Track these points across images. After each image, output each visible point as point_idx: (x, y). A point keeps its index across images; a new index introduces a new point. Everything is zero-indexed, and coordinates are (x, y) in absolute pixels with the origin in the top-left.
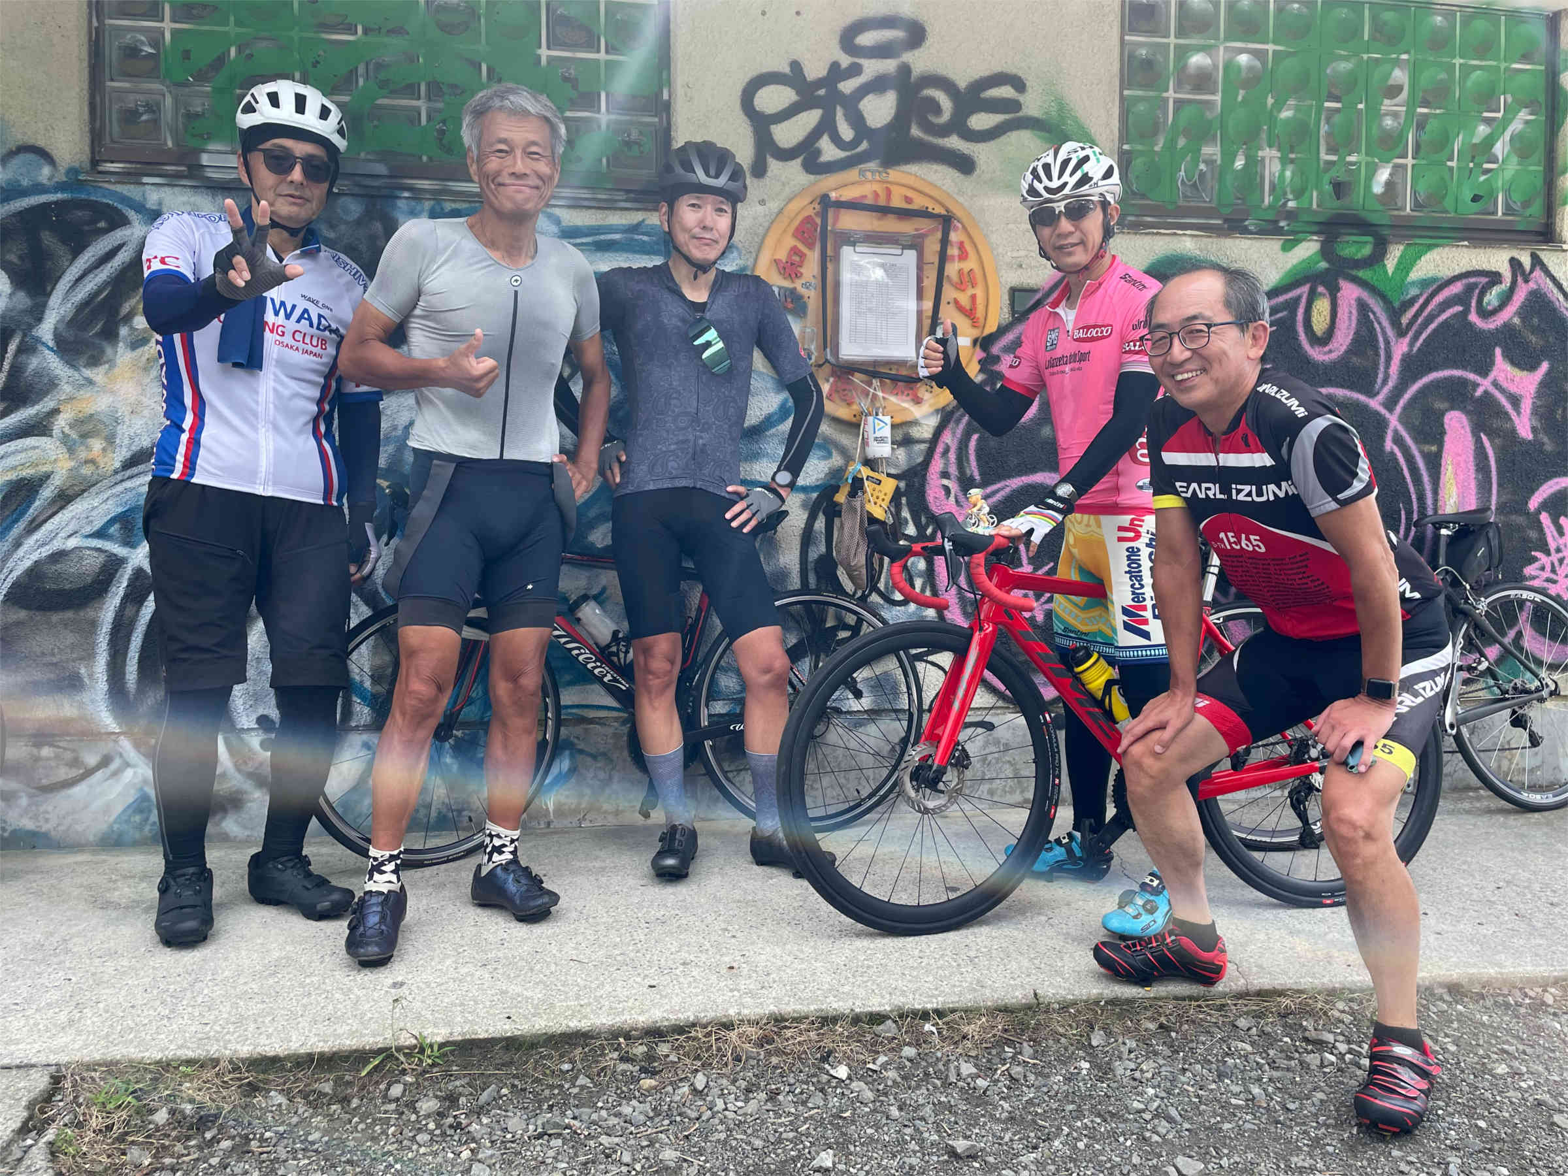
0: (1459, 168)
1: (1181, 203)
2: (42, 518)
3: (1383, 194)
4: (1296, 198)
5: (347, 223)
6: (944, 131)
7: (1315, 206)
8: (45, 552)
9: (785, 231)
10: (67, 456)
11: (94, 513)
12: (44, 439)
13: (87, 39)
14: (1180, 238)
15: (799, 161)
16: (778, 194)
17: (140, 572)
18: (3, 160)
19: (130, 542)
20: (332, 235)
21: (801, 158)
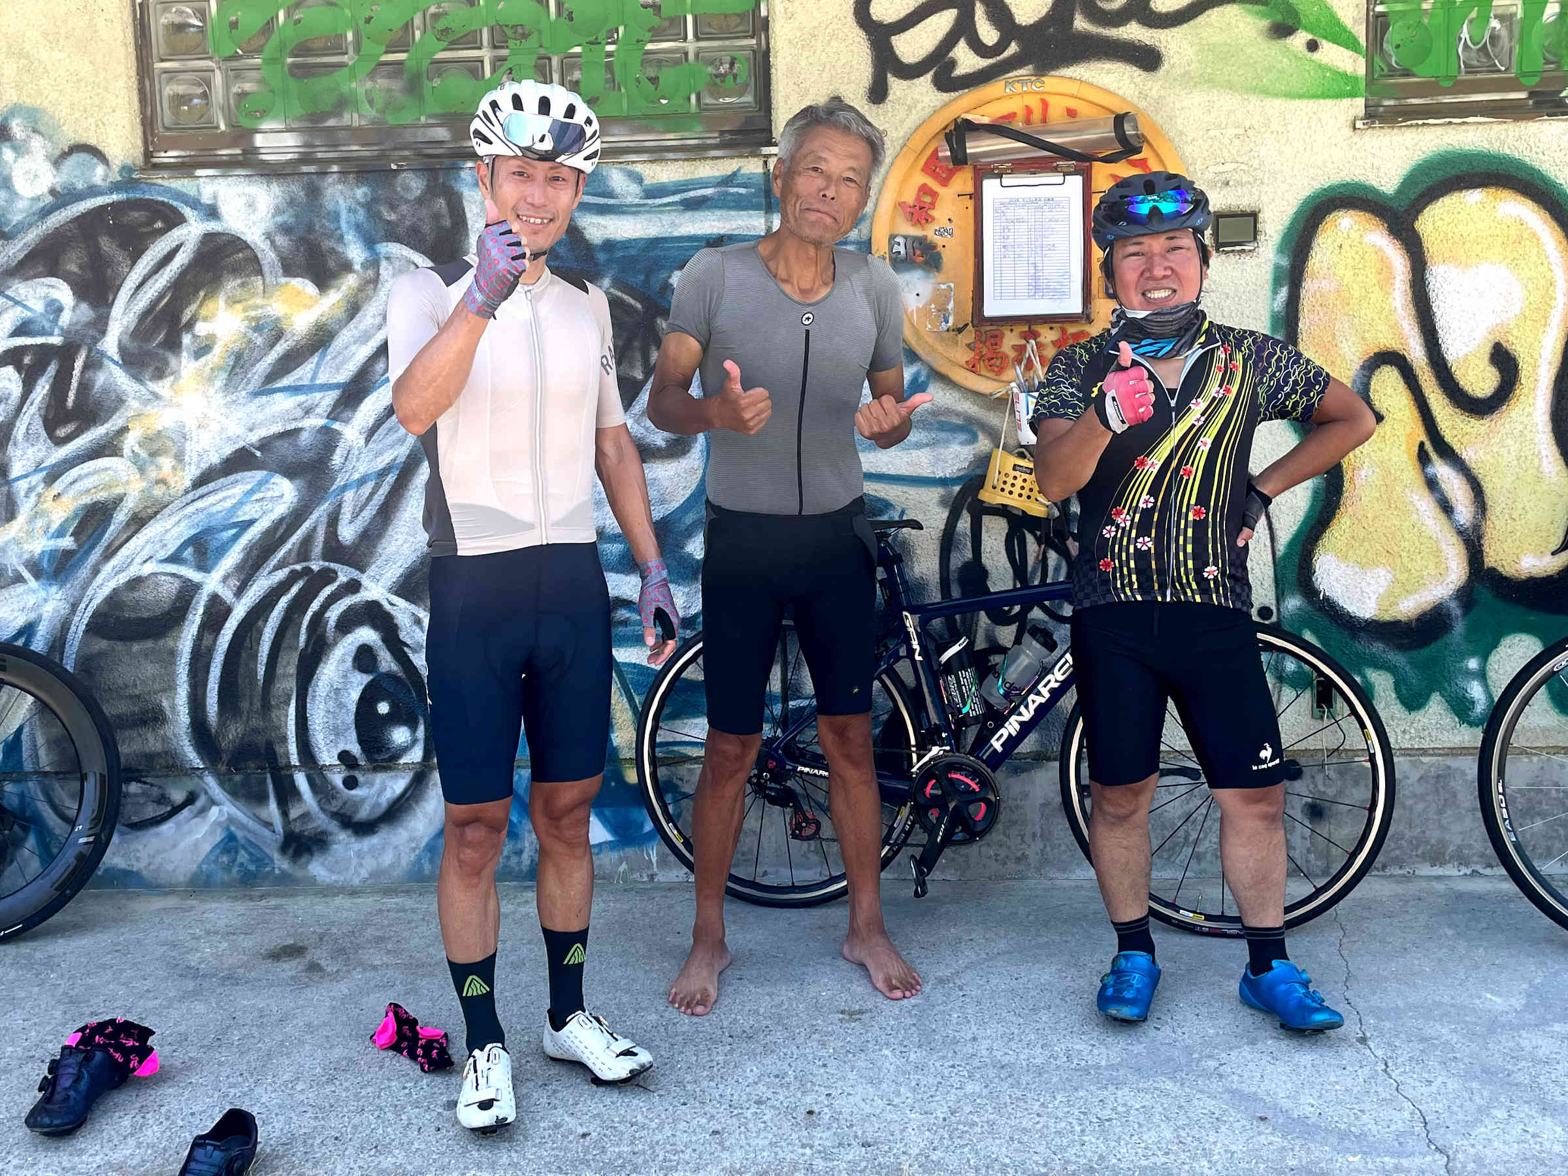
1: (1463, 75)
2: (117, 543)
5: (407, 201)
6: (1119, 18)
8: (123, 579)
9: (911, 167)
10: (138, 476)
11: (168, 536)
12: (115, 459)
13: (130, 20)
14: (1458, 128)
15: (929, 76)
16: (902, 122)
17: (215, 599)
18: (58, 161)
19: (204, 566)
20: (392, 217)
21: (932, 73)
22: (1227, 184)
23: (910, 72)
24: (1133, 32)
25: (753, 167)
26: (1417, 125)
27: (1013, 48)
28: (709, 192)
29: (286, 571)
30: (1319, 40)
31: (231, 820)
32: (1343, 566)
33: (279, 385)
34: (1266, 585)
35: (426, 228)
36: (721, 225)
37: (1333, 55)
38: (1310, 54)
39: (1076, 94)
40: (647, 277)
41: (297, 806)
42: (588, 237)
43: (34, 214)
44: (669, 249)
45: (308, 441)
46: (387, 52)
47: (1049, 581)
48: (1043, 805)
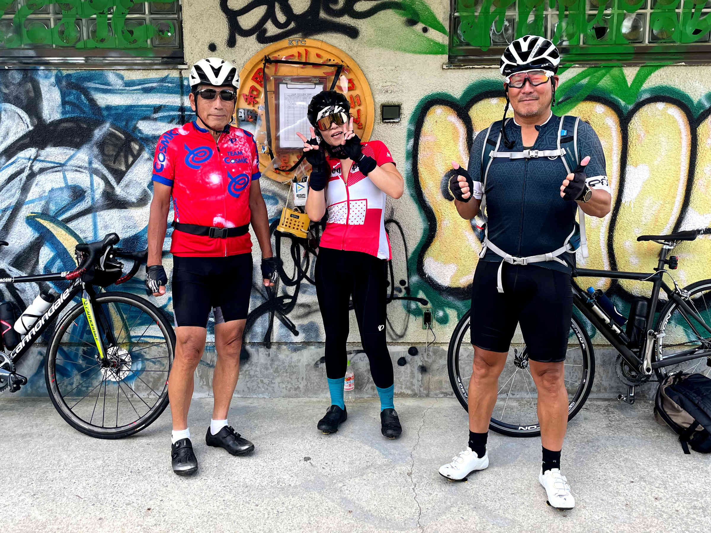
0: (684, 13)
1: (492, 47)
3: (629, 33)
4: (569, 40)
5: (13, 84)
6: (340, 13)
7: (581, 43)
9: (247, 77)
14: (487, 70)
15: (254, 36)
16: (243, 56)
20: (6, 91)
21: (256, 34)
22: (387, 92)
23: (246, 33)
24: (346, 20)
25: (174, 74)
26: (470, 68)
27: (292, 25)
28: (154, 85)
30: (428, 28)
32: (436, 263)
34: (403, 271)
35: (23, 97)
36: (161, 100)
37: (434, 35)
38: (423, 34)
39: (319, 47)
40: (127, 123)
42: (98, 104)
44: (137, 110)
46: (4, 14)
47: (310, 266)
48: (307, 365)
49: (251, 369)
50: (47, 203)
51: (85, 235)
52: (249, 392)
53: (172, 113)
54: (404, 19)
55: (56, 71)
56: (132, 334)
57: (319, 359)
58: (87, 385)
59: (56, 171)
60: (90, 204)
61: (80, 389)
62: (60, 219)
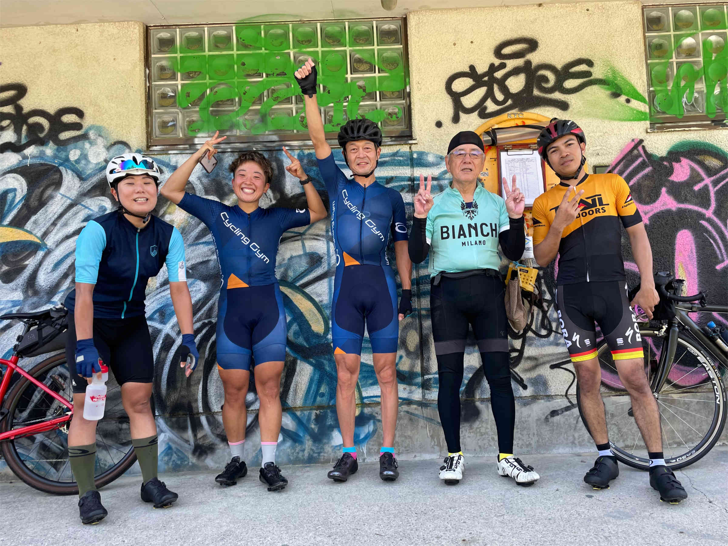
1: (686, 115)
6: (551, 90)
13: (144, 91)
14: (687, 132)
15: (476, 113)
17: (168, 336)
18: (108, 148)
19: (163, 322)
21: (477, 111)
22: (598, 154)
23: (469, 111)
24: (557, 96)
25: (405, 149)
26: (672, 131)
27: (510, 102)
28: (387, 159)
29: (201, 323)
30: (631, 99)
31: (170, 439)
33: (201, 241)
36: (393, 172)
37: (636, 104)
38: (627, 104)
39: (536, 118)
41: (201, 432)
43: (96, 170)
45: (213, 266)
46: (252, 106)
47: (535, 319)
48: (537, 420)
49: (482, 426)
50: (286, 270)
51: (320, 299)
52: (481, 451)
53: (403, 183)
54: (608, 92)
55: (298, 151)
56: (364, 394)
57: (549, 412)
58: (319, 451)
59: (296, 240)
60: (326, 269)
61: (312, 456)
62: (298, 284)
